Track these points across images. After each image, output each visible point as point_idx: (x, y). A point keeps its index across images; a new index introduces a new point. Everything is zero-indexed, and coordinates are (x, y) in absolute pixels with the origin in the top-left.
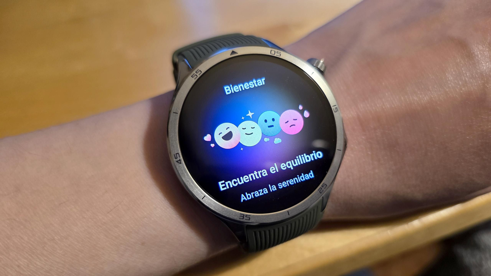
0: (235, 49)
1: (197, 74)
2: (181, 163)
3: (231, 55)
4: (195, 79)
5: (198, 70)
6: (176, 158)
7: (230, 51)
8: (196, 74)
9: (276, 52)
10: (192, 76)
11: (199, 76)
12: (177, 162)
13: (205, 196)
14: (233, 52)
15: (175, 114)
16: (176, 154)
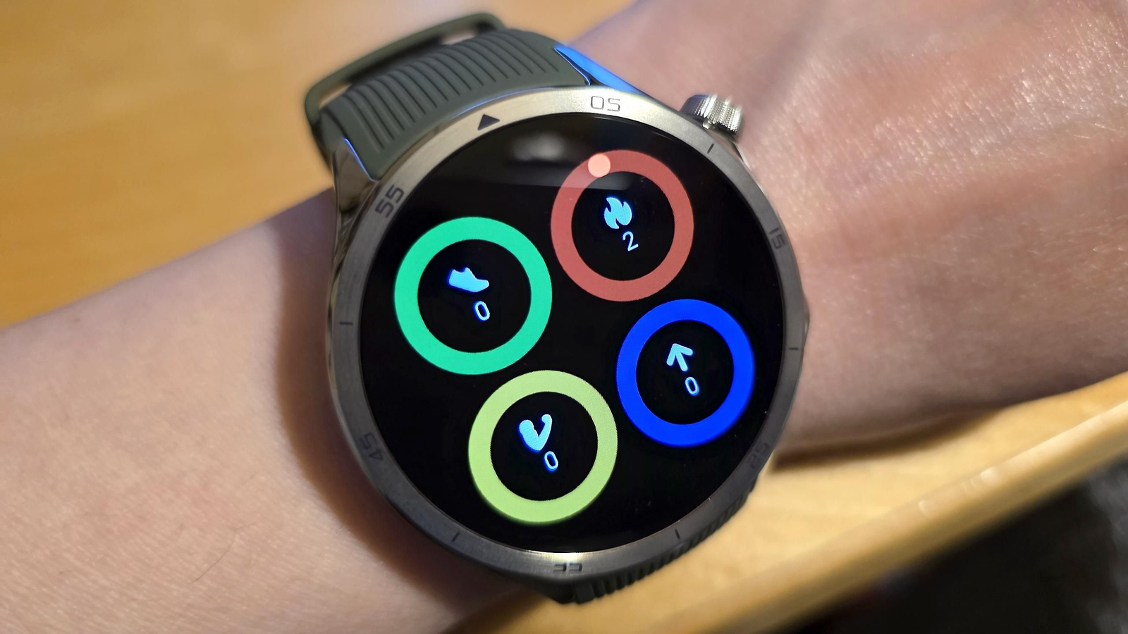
0: (491, 111)
1: (392, 201)
2: (381, 458)
3: (481, 126)
4: (387, 216)
5: (393, 186)
6: (367, 448)
7: (477, 117)
8: (387, 200)
9: (606, 101)
10: (377, 210)
11: (397, 206)
12: (371, 455)
13: (458, 534)
14: (486, 120)
15: (344, 326)
16: (366, 436)
